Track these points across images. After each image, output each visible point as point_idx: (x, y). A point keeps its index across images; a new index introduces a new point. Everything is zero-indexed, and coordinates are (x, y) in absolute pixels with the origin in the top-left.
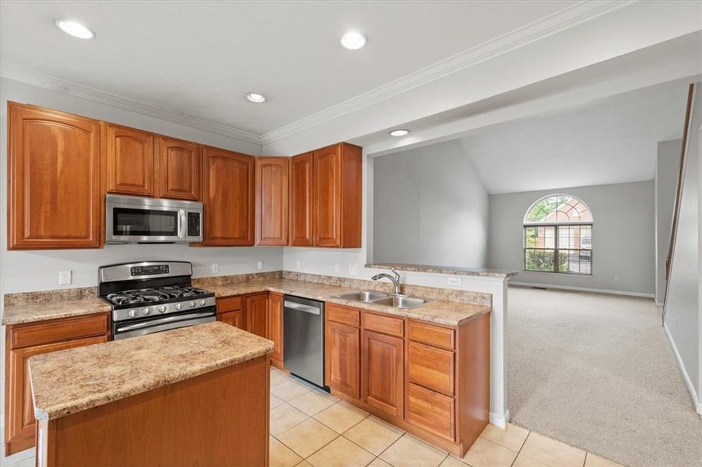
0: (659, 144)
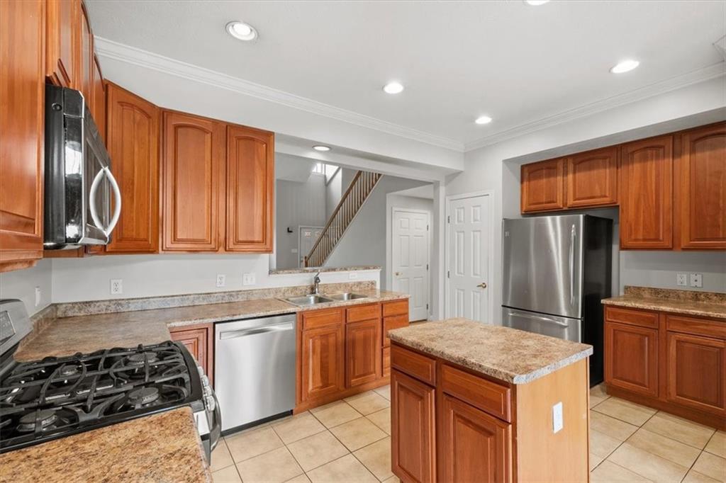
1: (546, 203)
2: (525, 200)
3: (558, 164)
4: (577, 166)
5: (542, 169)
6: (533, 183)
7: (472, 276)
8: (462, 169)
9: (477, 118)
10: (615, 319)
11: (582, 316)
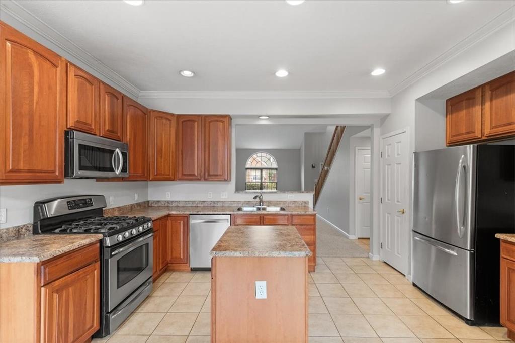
0: (306, 134)
1: (466, 133)
2: (448, 133)
3: (477, 93)
4: (494, 92)
5: (463, 101)
6: (454, 115)
7: (396, 202)
8: (389, 113)
9: (372, 71)
10: (510, 256)
11: (471, 248)
